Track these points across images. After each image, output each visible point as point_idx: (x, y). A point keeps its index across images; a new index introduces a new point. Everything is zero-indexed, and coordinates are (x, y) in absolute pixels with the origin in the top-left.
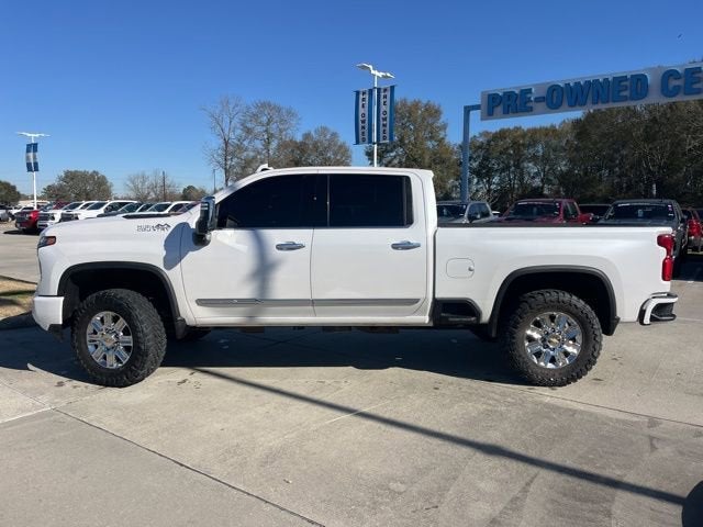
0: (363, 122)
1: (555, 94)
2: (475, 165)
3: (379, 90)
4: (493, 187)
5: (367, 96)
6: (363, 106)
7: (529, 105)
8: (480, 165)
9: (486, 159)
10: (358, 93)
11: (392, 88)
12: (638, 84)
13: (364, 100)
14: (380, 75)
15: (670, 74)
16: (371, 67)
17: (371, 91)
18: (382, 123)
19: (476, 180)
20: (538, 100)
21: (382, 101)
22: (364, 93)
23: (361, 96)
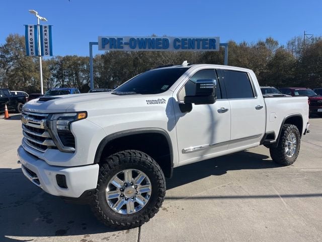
0: (32, 43)
1: (133, 42)
2: (55, 72)
3: (41, 27)
4: (65, 83)
5: (33, 29)
6: (31, 34)
7: (122, 45)
8: (58, 72)
9: (61, 69)
10: (27, 27)
11: (50, 27)
12: (165, 43)
13: (31, 30)
14: (41, 18)
15: (176, 40)
16: (37, 12)
17: (36, 27)
18: (44, 45)
19: (55, 80)
20: (126, 44)
21: (44, 33)
22: (31, 27)
23: (29, 29)
